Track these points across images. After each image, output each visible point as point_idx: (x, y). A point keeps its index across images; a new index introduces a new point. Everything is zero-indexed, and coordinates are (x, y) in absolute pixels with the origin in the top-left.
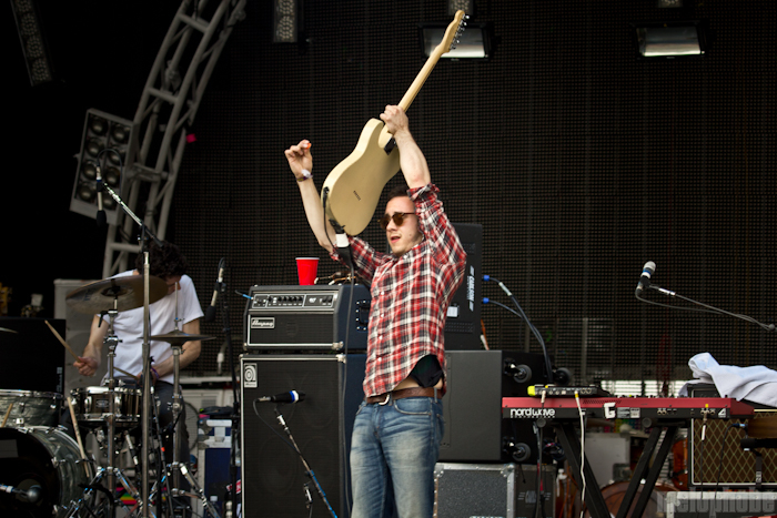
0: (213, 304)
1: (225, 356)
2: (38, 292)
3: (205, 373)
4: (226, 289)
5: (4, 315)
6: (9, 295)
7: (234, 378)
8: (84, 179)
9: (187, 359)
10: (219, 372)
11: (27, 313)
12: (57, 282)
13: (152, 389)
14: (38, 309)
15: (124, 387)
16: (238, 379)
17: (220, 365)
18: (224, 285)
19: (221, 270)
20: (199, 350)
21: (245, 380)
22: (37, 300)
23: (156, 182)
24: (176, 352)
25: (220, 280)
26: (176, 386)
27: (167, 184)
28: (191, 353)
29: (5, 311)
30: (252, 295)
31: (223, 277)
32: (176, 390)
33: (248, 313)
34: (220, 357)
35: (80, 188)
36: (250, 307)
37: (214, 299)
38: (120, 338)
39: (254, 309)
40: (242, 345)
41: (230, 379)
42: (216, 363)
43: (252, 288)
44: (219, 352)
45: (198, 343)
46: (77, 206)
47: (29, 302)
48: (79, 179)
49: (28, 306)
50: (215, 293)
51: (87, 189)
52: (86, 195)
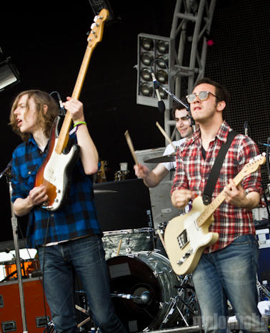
2: (124, 161)
5: (104, 181)
6: (105, 166)
8: (143, 81)
11: (119, 176)
19: (246, 129)
22: (124, 167)
23: (191, 76)
27: (199, 76)
35: (141, 88)
43: (269, 139)
46: (141, 100)
47: (119, 169)
48: (140, 82)
49: (119, 172)
51: (146, 87)
52: (146, 91)
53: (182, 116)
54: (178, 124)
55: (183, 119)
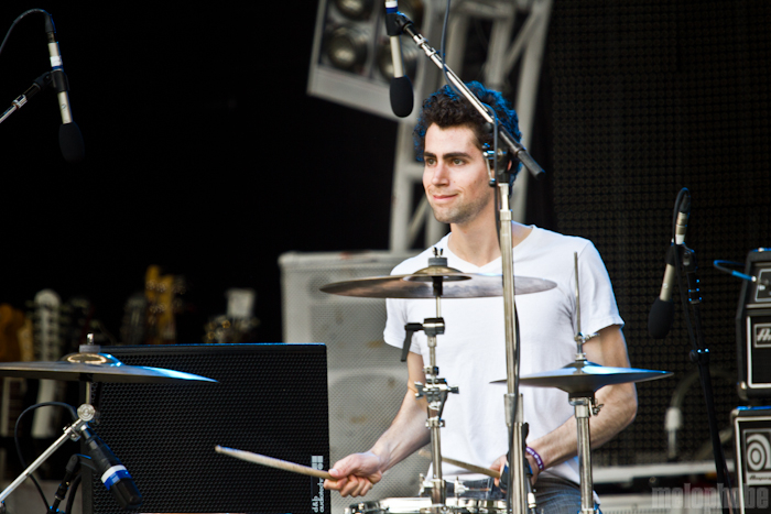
0: (663, 295)
1: (684, 415)
2: (242, 285)
3: (639, 456)
4: (694, 259)
5: (167, 342)
6: (177, 296)
7: (721, 466)
8: (338, 19)
9: (607, 426)
10: (672, 453)
11: (220, 335)
12: (288, 260)
13: (531, 498)
14: (244, 326)
15: (466, 495)
16: (730, 466)
17: (672, 438)
18: (689, 251)
19: (681, 216)
20: (634, 403)
21: (746, 468)
22: (241, 304)
23: (503, 19)
24: (582, 411)
25: (679, 239)
26: (586, 489)
27: (530, 22)
28: (616, 410)
29: (169, 333)
30: (753, 272)
31: (687, 232)
32: (586, 498)
33: (746, 312)
34: (673, 419)
35: (330, 42)
36: (749, 299)
37: (665, 285)
38: (452, 383)
39: (758, 303)
40: (734, 387)
41: (709, 467)
42: (663, 433)
43: (752, 256)
44: (668, 406)
45: (629, 389)
46: (324, 83)
47: (222, 307)
48: (327, 20)
49: (222, 320)
50: (669, 268)
51: (347, 42)
52: (345, 55)
53: (450, 149)
54: (429, 176)
55: (453, 158)
